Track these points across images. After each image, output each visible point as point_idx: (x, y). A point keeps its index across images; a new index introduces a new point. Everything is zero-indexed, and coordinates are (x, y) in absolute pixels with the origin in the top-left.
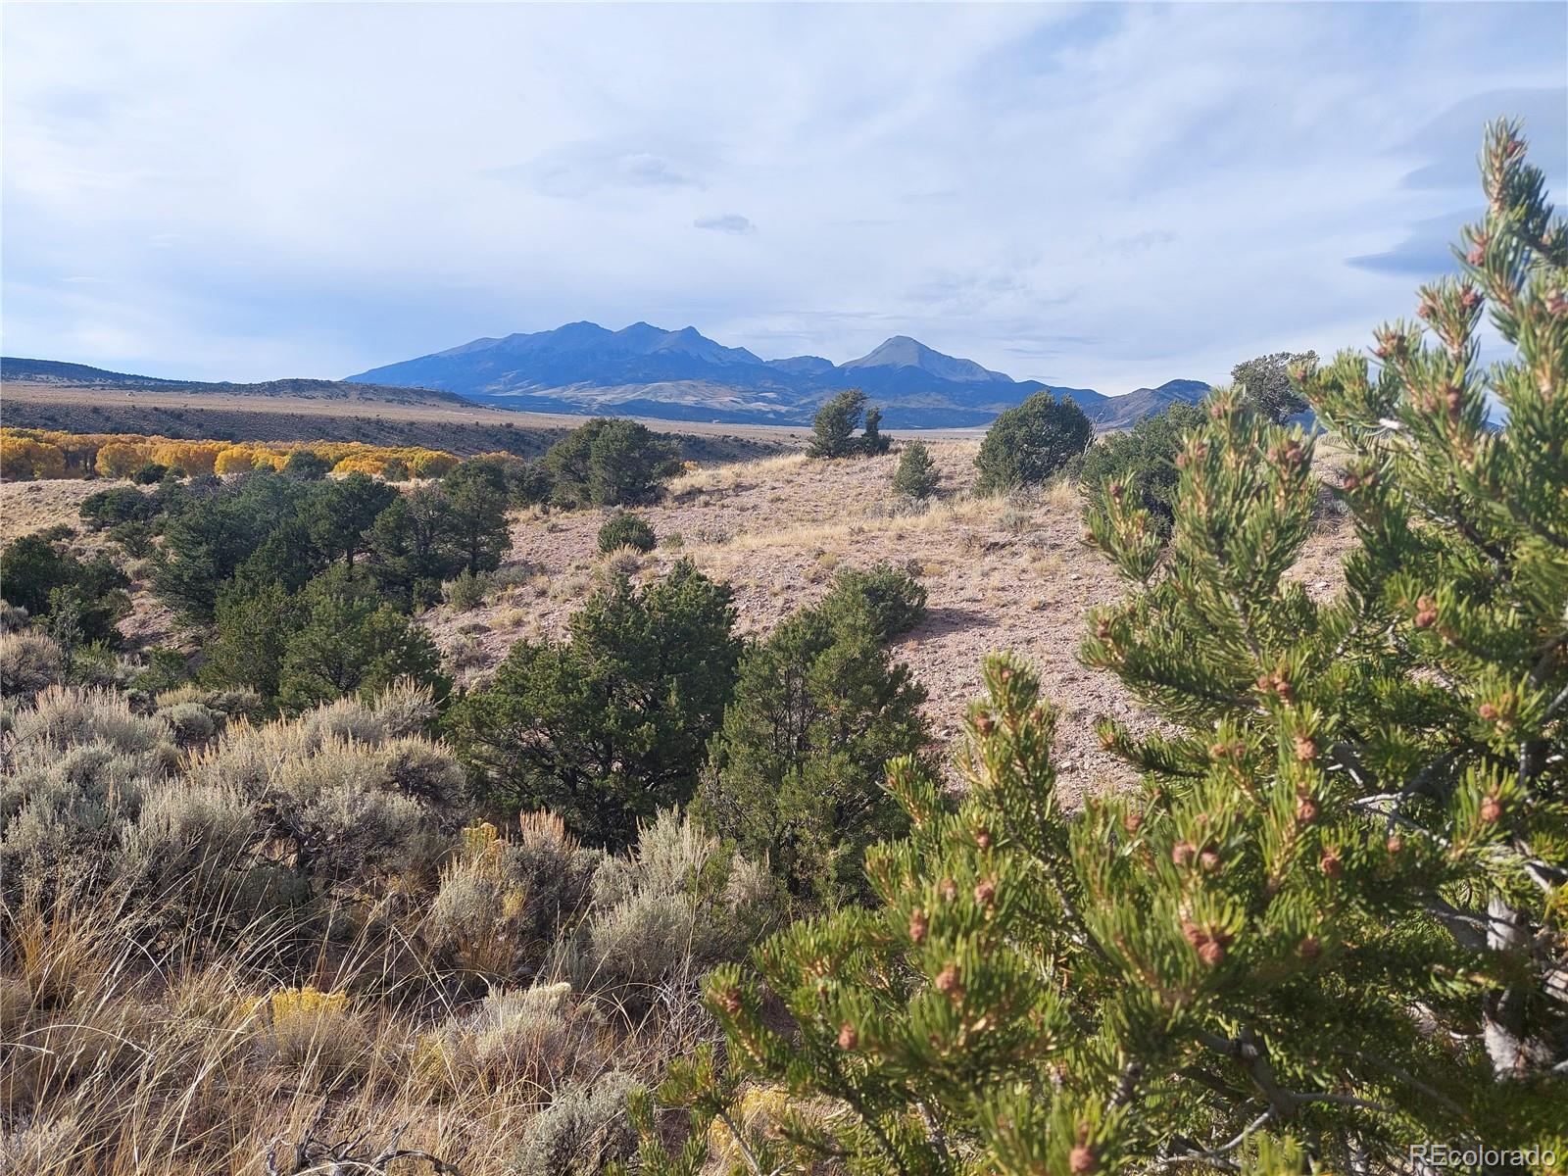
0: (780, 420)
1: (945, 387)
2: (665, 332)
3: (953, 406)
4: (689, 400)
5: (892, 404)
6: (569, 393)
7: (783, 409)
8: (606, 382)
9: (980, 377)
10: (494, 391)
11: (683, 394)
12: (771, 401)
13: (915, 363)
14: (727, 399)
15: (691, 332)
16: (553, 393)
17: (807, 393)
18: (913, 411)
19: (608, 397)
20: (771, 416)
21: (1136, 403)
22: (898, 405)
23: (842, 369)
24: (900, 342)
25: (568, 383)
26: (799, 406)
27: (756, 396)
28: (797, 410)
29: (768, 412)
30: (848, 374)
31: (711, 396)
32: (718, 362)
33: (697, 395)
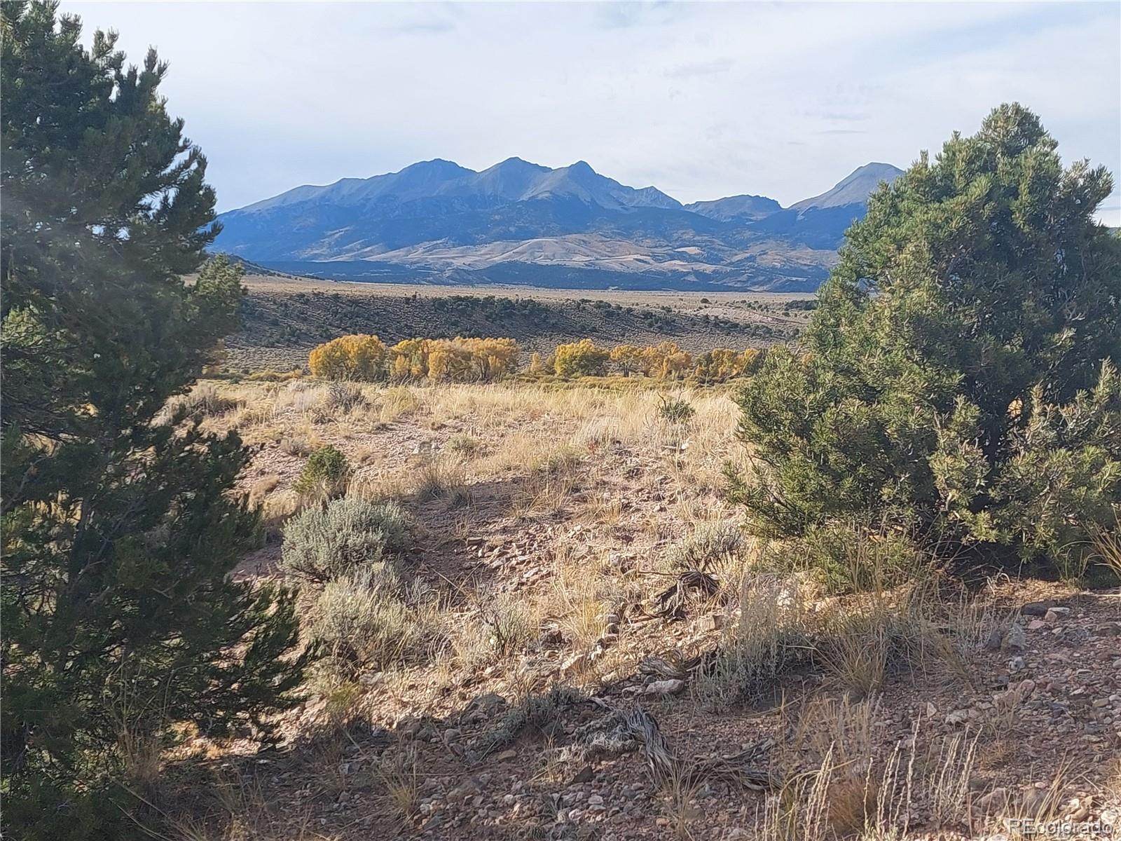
0: (704, 283)
2: (546, 170)
4: (579, 260)
6: (416, 255)
8: (467, 241)
10: (316, 256)
11: (570, 252)
12: (692, 259)
14: (631, 258)
15: (581, 169)
16: (395, 256)
17: (744, 245)
19: (468, 260)
20: (692, 278)
23: (793, 212)
24: (873, 171)
25: (414, 242)
26: (731, 263)
27: (670, 252)
28: (729, 269)
29: (688, 273)
30: (803, 217)
31: (610, 254)
32: (619, 208)
33: (589, 253)
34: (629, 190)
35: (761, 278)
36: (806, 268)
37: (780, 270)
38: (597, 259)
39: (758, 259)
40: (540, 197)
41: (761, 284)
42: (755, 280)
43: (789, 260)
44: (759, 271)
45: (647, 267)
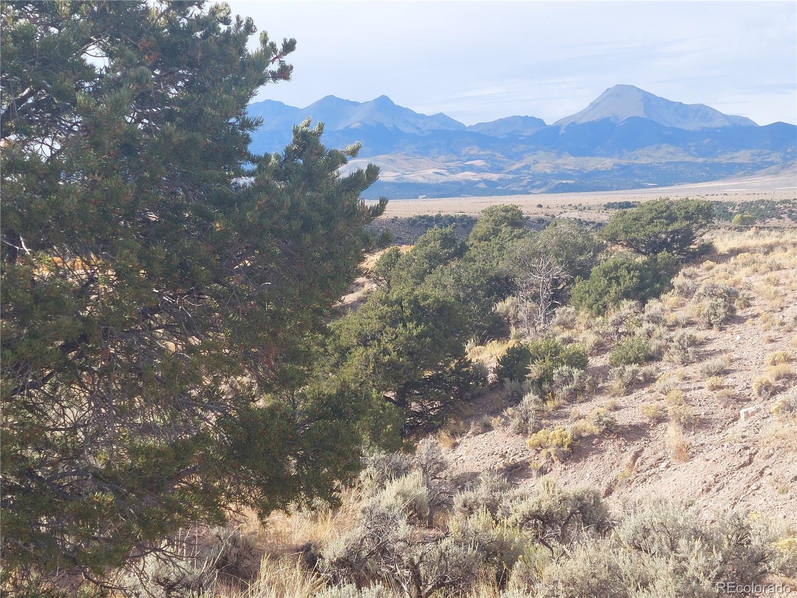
0: (493, 189)
1: (676, 138)
2: (355, 104)
3: (689, 159)
4: (389, 176)
5: (617, 161)
7: (494, 177)
9: (717, 124)
12: (479, 170)
13: (641, 113)
14: (430, 171)
15: (384, 103)
17: (519, 157)
18: (643, 167)
20: (482, 185)
22: (624, 162)
23: (556, 128)
24: (621, 92)
26: (510, 172)
27: (461, 165)
28: (511, 177)
29: (479, 182)
30: (564, 132)
31: (412, 169)
32: (416, 132)
33: (396, 169)
34: (422, 116)
35: (538, 183)
36: (571, 172)
37: (551, 175)
38: (403, 174)
39: (533, 168)
40: (353, 126)
41: (539, 187)
42: (534, 184)
43: (557, 167)
44: (535, 177)
45: (443, 179)
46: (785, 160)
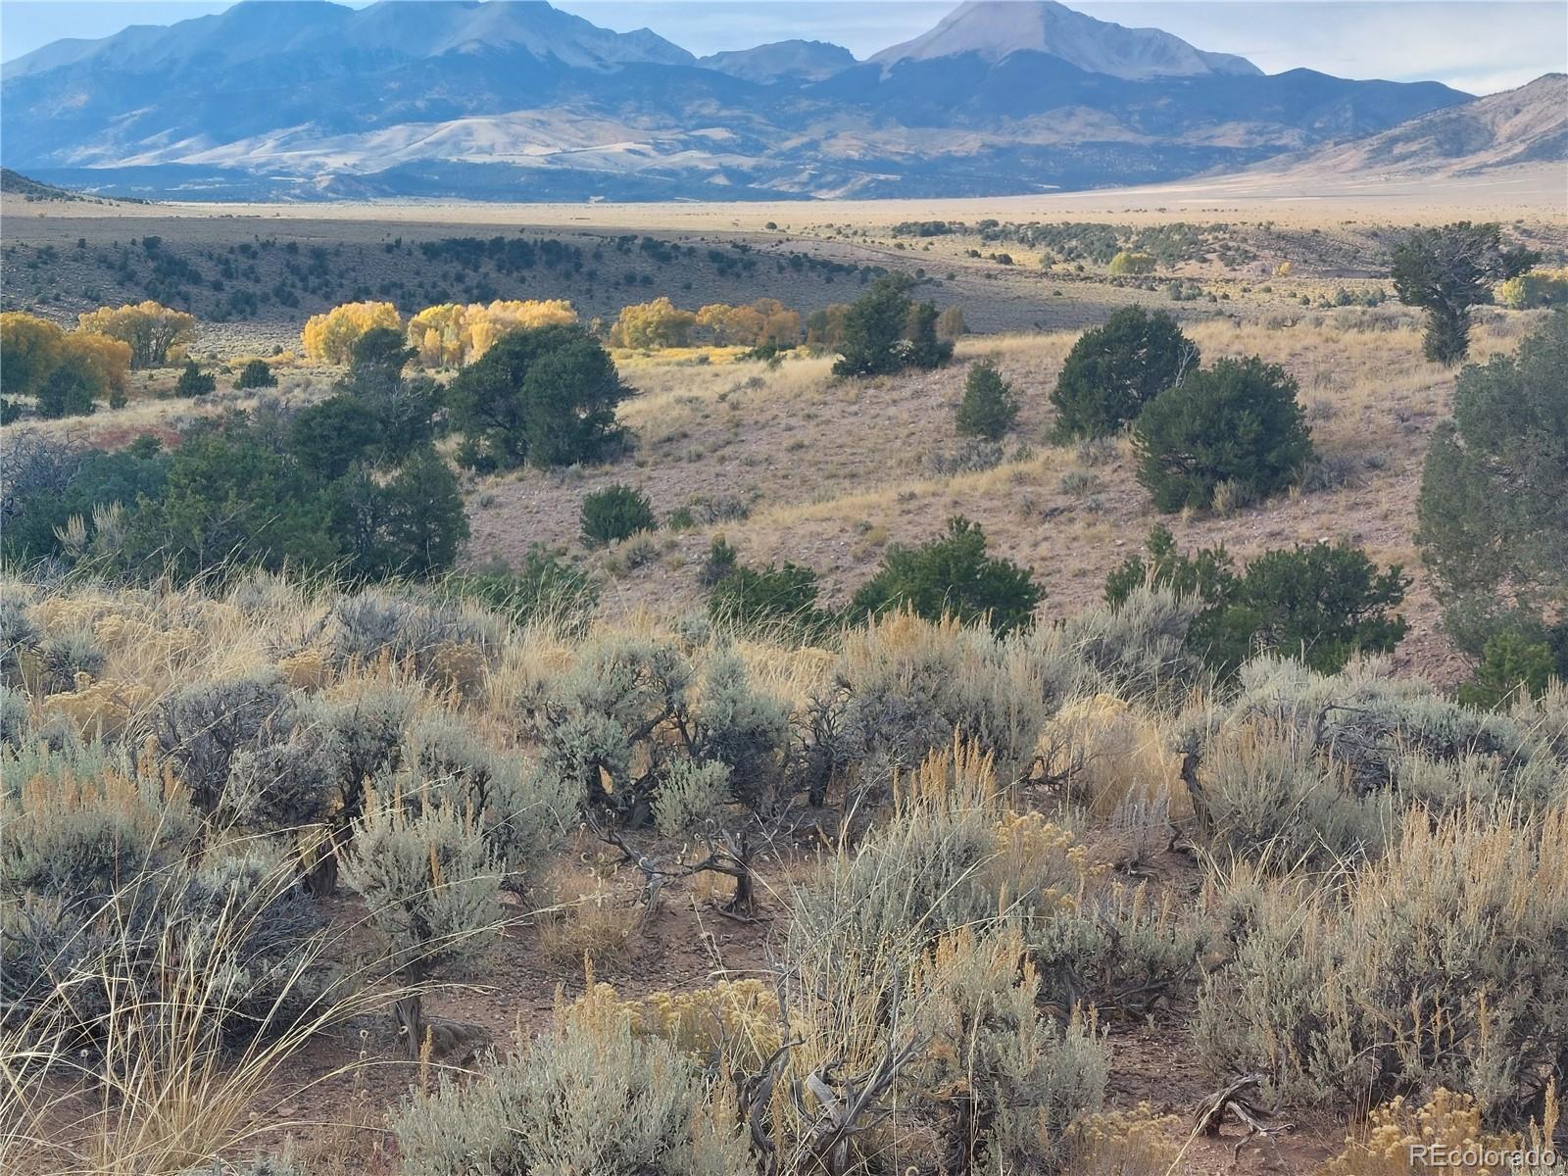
0: (741, 187)
1: (1106, 94)
3: (1127, 137)
4: (534, 154)
5: (989, 138)
6: (259, 152)
7: (746, 163)
8: (343, 125)
9: (1189, 68)
10: (94, 159)
11: (516, 142)
12: (718, 148)
13: (1039, 44)
14: (619, 147)
16: (229, 155)
17: (798, 123)
18: (1040, 152)
19: (351, 159)
20: (721, 180)
21: (1538, 106)
22: (1002, 140)
23: (873, 68)
25: (257, 131)
26: (780, 154)
27: (682, 137)
28: (778, 163)
29: (712, 173)
30: (890, 75)
31: (585, 143)
32: (592, 65)
33: (549, 140)
34: (607, 34)
35: (830, 178)
36: (898, 158)
37: (859, 163)
38: (564, 152)
39: (824, 147)
40: (463, 50)
41: (832, 186)
42: (823, 180)
43: (872, 146)
44: (826, 165)
45: (647, 163)
46: (1309, 141)
